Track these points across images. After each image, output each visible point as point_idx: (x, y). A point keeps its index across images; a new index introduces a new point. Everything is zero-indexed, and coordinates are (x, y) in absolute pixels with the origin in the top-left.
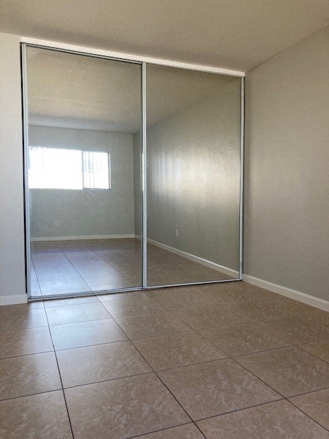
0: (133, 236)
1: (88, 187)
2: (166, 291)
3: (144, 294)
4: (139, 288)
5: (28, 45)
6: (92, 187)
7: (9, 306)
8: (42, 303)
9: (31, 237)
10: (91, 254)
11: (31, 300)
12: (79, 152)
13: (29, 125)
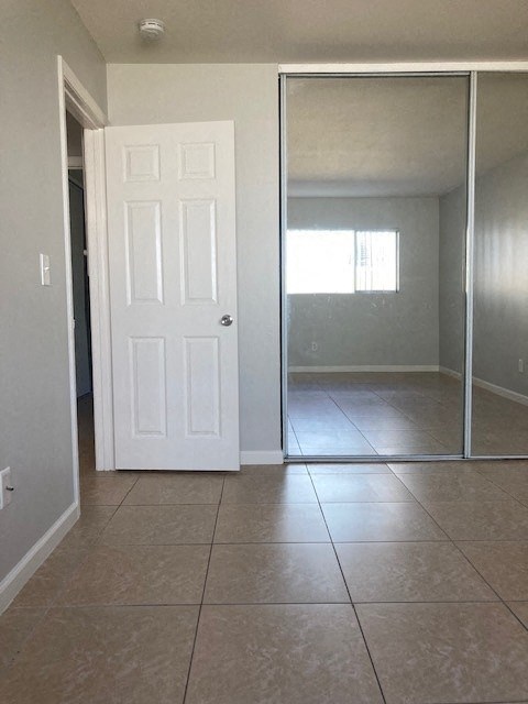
0: (436, 368)
1: (363, 289)
2: (506, 466)
3: (467, 468)
4: (458, 457)
5: (290, 76)
6: (369, 289)
7: (259, 467)
8: (304, 467)
9: (289, 366)
10: (370, 395)
11: (289, 461)
12: (350, 233)
13: (288, 198)
